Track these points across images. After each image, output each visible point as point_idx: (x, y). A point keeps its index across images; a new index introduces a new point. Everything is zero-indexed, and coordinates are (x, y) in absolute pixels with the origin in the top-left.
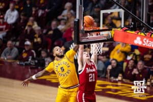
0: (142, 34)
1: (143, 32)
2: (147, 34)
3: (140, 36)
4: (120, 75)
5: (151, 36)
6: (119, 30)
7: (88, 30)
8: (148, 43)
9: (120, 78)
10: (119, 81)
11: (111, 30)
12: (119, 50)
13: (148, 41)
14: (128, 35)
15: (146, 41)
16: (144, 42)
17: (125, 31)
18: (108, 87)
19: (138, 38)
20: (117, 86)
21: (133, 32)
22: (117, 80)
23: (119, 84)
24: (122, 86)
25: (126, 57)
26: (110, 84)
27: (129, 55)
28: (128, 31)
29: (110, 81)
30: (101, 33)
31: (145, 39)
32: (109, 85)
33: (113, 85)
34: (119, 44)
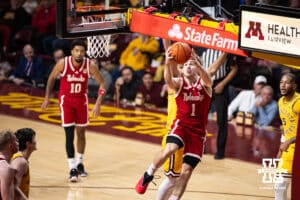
0: (184, 19)
1: (184, 16)
2: (192, 19)
3: (179, 22)
4: (140, 95)
5: (199, 22)
6: (140, 10)
7: (83, 11)
8: (195, 36)
9: (138, 101)
10: (138, 106)
11: (126, 11)
12: (137, 50)
13: (193, 32)
14: (156, 21)
15: (190, 32)
16: (187, 33)
17: (151, 13)
18: (117, 118)
19: (176, 27)
20: (133, 115)
21: (167, 16)
22: (134, 104)
23: (138, 112)
24: (143, 116)
25: (150, 62)
26: (121, 111)
27: (156, 59)
28: (157, 14)
29: (121, 106)
30: (107, 17)
31: (188, 28)
32: (119, 114)
33: (126, 115)
34: (137, 37)
